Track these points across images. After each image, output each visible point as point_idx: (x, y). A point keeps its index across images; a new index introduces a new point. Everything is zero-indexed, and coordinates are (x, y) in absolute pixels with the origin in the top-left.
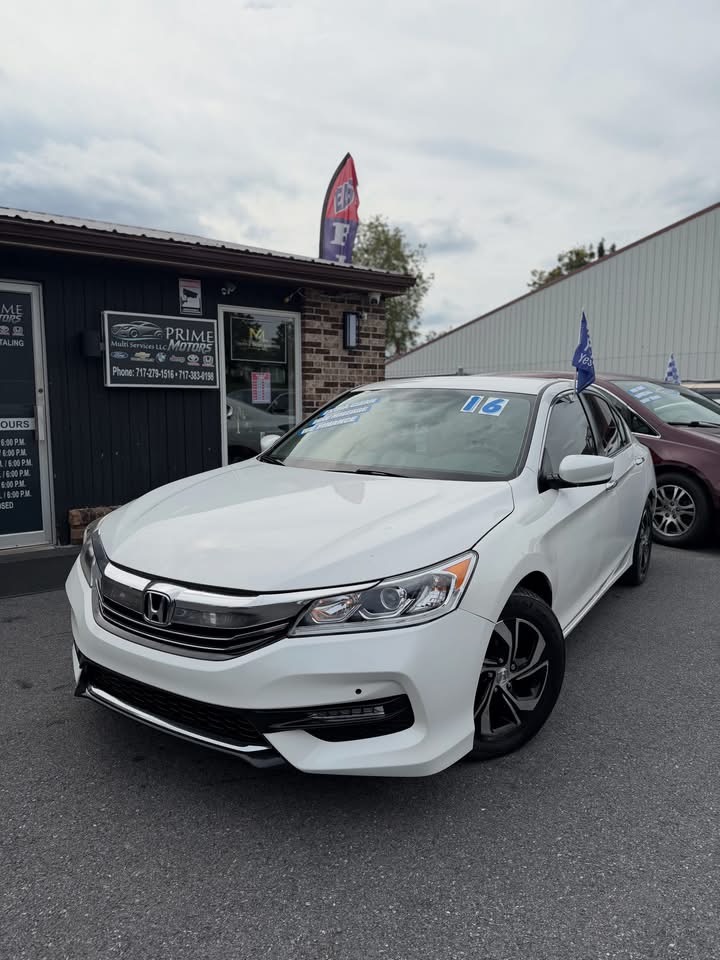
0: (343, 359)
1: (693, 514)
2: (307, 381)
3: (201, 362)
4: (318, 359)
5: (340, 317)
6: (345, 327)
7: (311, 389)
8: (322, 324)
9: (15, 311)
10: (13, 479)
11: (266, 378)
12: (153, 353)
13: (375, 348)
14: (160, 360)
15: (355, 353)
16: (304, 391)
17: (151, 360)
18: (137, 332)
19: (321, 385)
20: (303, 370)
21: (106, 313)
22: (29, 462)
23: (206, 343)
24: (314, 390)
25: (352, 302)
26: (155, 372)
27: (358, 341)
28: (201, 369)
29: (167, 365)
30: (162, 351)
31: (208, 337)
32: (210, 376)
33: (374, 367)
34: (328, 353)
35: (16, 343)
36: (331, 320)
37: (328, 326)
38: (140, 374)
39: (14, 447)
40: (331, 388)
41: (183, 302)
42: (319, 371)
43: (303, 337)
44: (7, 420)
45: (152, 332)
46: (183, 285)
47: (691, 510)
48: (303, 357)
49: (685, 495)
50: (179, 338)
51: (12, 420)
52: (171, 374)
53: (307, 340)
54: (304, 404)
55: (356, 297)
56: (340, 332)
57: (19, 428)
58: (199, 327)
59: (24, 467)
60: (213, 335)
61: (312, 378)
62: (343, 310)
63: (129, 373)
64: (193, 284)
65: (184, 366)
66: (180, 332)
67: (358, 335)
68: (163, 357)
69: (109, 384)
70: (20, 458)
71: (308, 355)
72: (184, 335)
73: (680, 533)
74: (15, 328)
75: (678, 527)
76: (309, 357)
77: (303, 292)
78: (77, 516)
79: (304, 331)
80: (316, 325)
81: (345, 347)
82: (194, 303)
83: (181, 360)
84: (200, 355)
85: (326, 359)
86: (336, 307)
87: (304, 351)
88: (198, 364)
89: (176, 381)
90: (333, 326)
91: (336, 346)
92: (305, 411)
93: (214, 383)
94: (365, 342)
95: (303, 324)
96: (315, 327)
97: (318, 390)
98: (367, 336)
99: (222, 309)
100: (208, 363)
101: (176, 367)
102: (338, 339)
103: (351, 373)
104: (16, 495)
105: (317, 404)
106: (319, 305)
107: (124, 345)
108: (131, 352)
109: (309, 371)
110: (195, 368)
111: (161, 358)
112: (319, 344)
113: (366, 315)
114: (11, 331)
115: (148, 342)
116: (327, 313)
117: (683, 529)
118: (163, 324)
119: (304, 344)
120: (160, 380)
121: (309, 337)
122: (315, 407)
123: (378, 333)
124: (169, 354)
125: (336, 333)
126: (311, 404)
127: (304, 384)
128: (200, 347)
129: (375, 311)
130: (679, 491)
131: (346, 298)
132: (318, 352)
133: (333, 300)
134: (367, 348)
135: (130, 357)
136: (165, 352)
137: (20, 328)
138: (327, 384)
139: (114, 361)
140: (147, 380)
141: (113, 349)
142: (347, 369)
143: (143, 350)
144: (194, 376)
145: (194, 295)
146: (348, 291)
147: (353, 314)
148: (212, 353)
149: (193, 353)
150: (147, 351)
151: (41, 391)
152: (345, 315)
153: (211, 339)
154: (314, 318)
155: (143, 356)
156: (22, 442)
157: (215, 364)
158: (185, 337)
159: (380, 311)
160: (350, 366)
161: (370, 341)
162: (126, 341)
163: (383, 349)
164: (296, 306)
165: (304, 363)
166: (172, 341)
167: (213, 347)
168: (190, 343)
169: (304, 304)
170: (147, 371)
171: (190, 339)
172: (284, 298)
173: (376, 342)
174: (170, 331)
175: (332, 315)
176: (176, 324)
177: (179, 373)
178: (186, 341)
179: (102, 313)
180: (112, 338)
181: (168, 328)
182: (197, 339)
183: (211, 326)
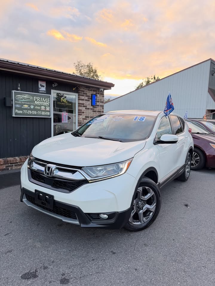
0: (91, 109)
1: (199, 160)
2: (80, 116)
3: (45, 109)
4: (83, 109)
5: (91, 96)
6: (92, 99)
7: (81, 118)
8: (85, 98)
11: (66, 115)
12: (30, 105)
13: (101, 106)
14: (32, 108)
15: (95, 107)
16: (79, 119)
17: (29, 108)
18: (24, 98)
19: (84, 117)
20: (78, 112)
21: (14, 91)
23: (47, 102)
25: (93, 91)
26: (30, 112)
27: (96, 104)
28: (45, 111)
29: (34, 109)
30: (32, 105)
31: (48, 100)
32: (49, 114)
33: (100, 112)
34: (87, 107)
36: (88, 96)
37: (86, 98)
38: (25, 112)
41: (40, 88)
42: (84, 113)
43: (79, 101)
45: (29, 98)
46: (40, 83)
47: (199, 159)
48: (78, 108)
49: (196, 155)
50: (38, 101)
52: (35, 113)
53: (80, 103)
54: (79, 123)
55: (96, 89)
56: (90, 100)
58: (45, 97)
60: (49, 100)
61: (81, 115)
62: (91, 93)
63: (21, 112)
64: (43, 83)
65: (40, 110)
66: (38, 98)
67: (96, 101)
68: (33, 107)
69: (14, 116)
71: (80, 107)
73: (195, 166)
75: (194, 165)
76: (80, 108)
77: (79, 87)
78: (2, 161)
79: (79, 99)
80: (83, 98)
81: (92, 105)
82: (43, 89)
83: (39, 108)
84: (45, 106)
85: (86, 109)
86: (89, 92)
87: (79, 106)
88: (44, 109)
89: (37, 115)
90: (88, 98)
91: (89, 105)
92: (79, 125)
93: (50, 116)
95: (79, 97)
97: (83, 119)
98: (99, 102)
99: (52, 91)
100: (48, 109)
101: (37, 110)
102: (90, 102)
103: (93, 114)
105: (83, 124)
106: (84, 91)
107: (19, 102)
108: (22, 105)
109: (80, 113)
110: (44, 111)
112: (83, 104)
113: (98, 95)
115: (28, 102)
116: (86, 94)
117: (196, 165)
119: (79, 104)
120: (32, 115)
121: (81, 102)
122: (82, 124)
123: (102, 101)
124: (35, 106)
125: (89, 101)
126: (81, 123)
127: (78, 117)
128: (45, 104)
129: (101, 94)
130: (195, 154)
132: (83, 106)
133: (88, 90)
134: (98, 106)
136: (33, 105)
138: (86, 117)
139: (16, 108)
140: (27, 114)
141: (15, 104)
143: (26, 104)
144: (43, 113)
145: (43, 86)
146: (93, 87)
147: (95, 95)
148: (49, 106)
149: (43, 106)
150: (27, 105)
154: (82, 95)
155: (26, 106)
157: (50, 109)
158: (40, 100)
159: (102, 94)
160: (93, 111)
161: (99, 104)
162: (20, 101)
163: (103, 106)
164: (77, 91)
165: (79, 110)
166: (36, 101)
167: (50, 104)
168: (42, 103)
169: (79, 91)
170: (27, 111)
171: (42, 101)
172: (73, 89)
173: (101, 104)
174: (35, 98)
175: (88, 95)
176: (37, 96)
177: (38, 112)
178: (41, 102)
179: (12, 91)
180: (15, 100)
181: (35, 97)
182: (44, 101)
183: (49, 97)
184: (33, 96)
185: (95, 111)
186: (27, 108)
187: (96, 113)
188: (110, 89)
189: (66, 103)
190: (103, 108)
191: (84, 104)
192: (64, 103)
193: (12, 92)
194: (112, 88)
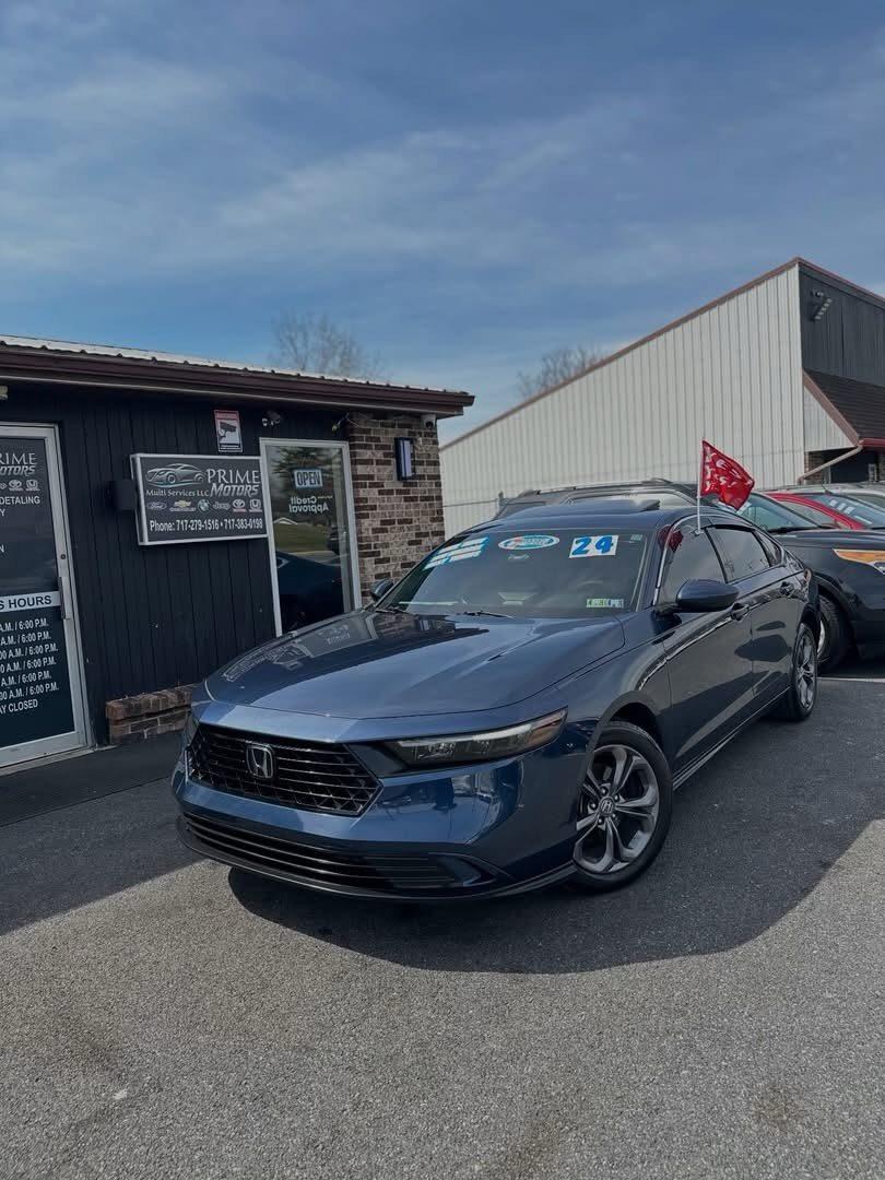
0: (399, 492)
2: (362, 521)
3: (248, 507)
4: (371, 494)
5: (392, 444)
6: (397, 456)
7: (367, 529)
8: (373, 453)
9: (27, 460)
10: (35, 670)
12: (194, 501)
13: (430, 477)
14: (203, 509)
15: (411, 485)
16: (359, 532)
17: (193, 509)
18: (175, 477)
19: (377, 524)
20: (356, 508)
21: (139, 456)
22: (53, 648)
23: (252, 484)
24: (370, 531)
25: (401, 426)
26: (198, 524)
27: (414, 470)
28: (248, 516)
29: (211, 514)
30: (204, 498)
31: (254, 477)
32: (259, 525)
33: (431, 499)
34: (382, 486)
35: (30, 500)
36: (383, 447)
37: (379, 455)
38: (181, 525)
39: (35, 630)
40: (388, 527)
41: (221, 438)
42: (374, 508)
43: (354, 470)
44: (25, 596)
45: (191, 476)
46: (221, 418)
48: (355, 493)
50: (221, 481)
51: (31, 596)
52: (215, 524)
53: (358, 473)
54: (360, 547)
55: (407, 420)
56: (394, 460)
57: (40, 606)
58: (243, 467)
59: (47, 654)
60: (258, 474)
61: (367, 516)
62: (394, 436)
63: (169, 527)
64: (231, 416)
65: (230, 514)
66: (222, 473)
67: (413, 463)
68: (206, 504)
69: (147, 543)
70: (43, 642)
71: (361, 490)
72: (227, 477)
74: (29, 481)
76: (362, 493)
77: (351, 417)
78: (117, 709)
79: (354, 463)
80: (367, 454)
81: (400, 477)
82: (233, 438)
83: (226, 506)
84: (246, 499)
85: (380, 493)
86: (386, 433)
87: (356, 486)
88: (244, 510)
89: (221, 532)
90: (386, 455)
91: (390, 477)
92: (362, 556)
93: (264, 531)
94: (420, 470)
95: (353, 455)
96: (366, 457)
97: (375, 531)
98: (421, 463)
99: (264, 442)
100: (255, 508)
101: (221, 515)
102: (392, 468)
103: (407, 506)
104: (40, 689)
106: (369, 431)
107: (161, 493)
108: (170, 501)
109: (362, 509)
110: (240, 515)
111: (204, 505)
112: (371, 477)
113: (420, 439)
114: (24, 486)
115: (187, 488)
116: (378, 440)
119: (355, 477)
120: (204, 533)
121: (361, 470)
122: (373, 550)
123: (432, 460)
124: (212, 500)
125: (388, 463)
126: (369, 547)
127: (358, 524)
128: (246, 489)
129: (427, 435)
131: (397, 422)
132: (373, 485)
133: (383, 425)
134: (422, 477)
135: (168, 507)
136: (207, 499)
137: (35, 481)
138: (383, 522)
139: (151, 515)
140: (189, 534)
141: (148, 500)
142: (403, 503)
143: (182, 498)
144: (241, 524)
145: (232, 429)
146: (400, 414)
147: (407, 439)
148: (260, 496)
149: (238, 498)
150: (186, 499)
151: (63, 557)
152: (398, 441)
153: (256, 480)
154: (366, 447)
155: (183, 505)
156: (44, 623)
157: (262, 508)
158: (228, 479)
159: (432, 435)
160: (406, 500)
161: (425, 470)
162: (163, 489)
163: (439, 477)
164: (344, 434)
165: (357, 500)
166: (214, 485)
167: (260, 489)
168: (234, 487)
169: (352, 431)
170: (189, 523)
171: (234, 481)
172: (331, 426)
173: (430, 470)
174: (212, 473)
175: (383, 442)
176: (217, 465)
177: (224, 523)
178: (230, 484)
179: (131, 456)
180: (147, 486)
181: (208, 471)
182: (242, 481)
183: (256, 465)
184: (203, 465)
185: (413, 499)
186: (187, 510)
187: (417, 506)
188: (461, 413)
190: (439, 485)
191: (373, 476)
193: (134, 460)
194: (464, 408)
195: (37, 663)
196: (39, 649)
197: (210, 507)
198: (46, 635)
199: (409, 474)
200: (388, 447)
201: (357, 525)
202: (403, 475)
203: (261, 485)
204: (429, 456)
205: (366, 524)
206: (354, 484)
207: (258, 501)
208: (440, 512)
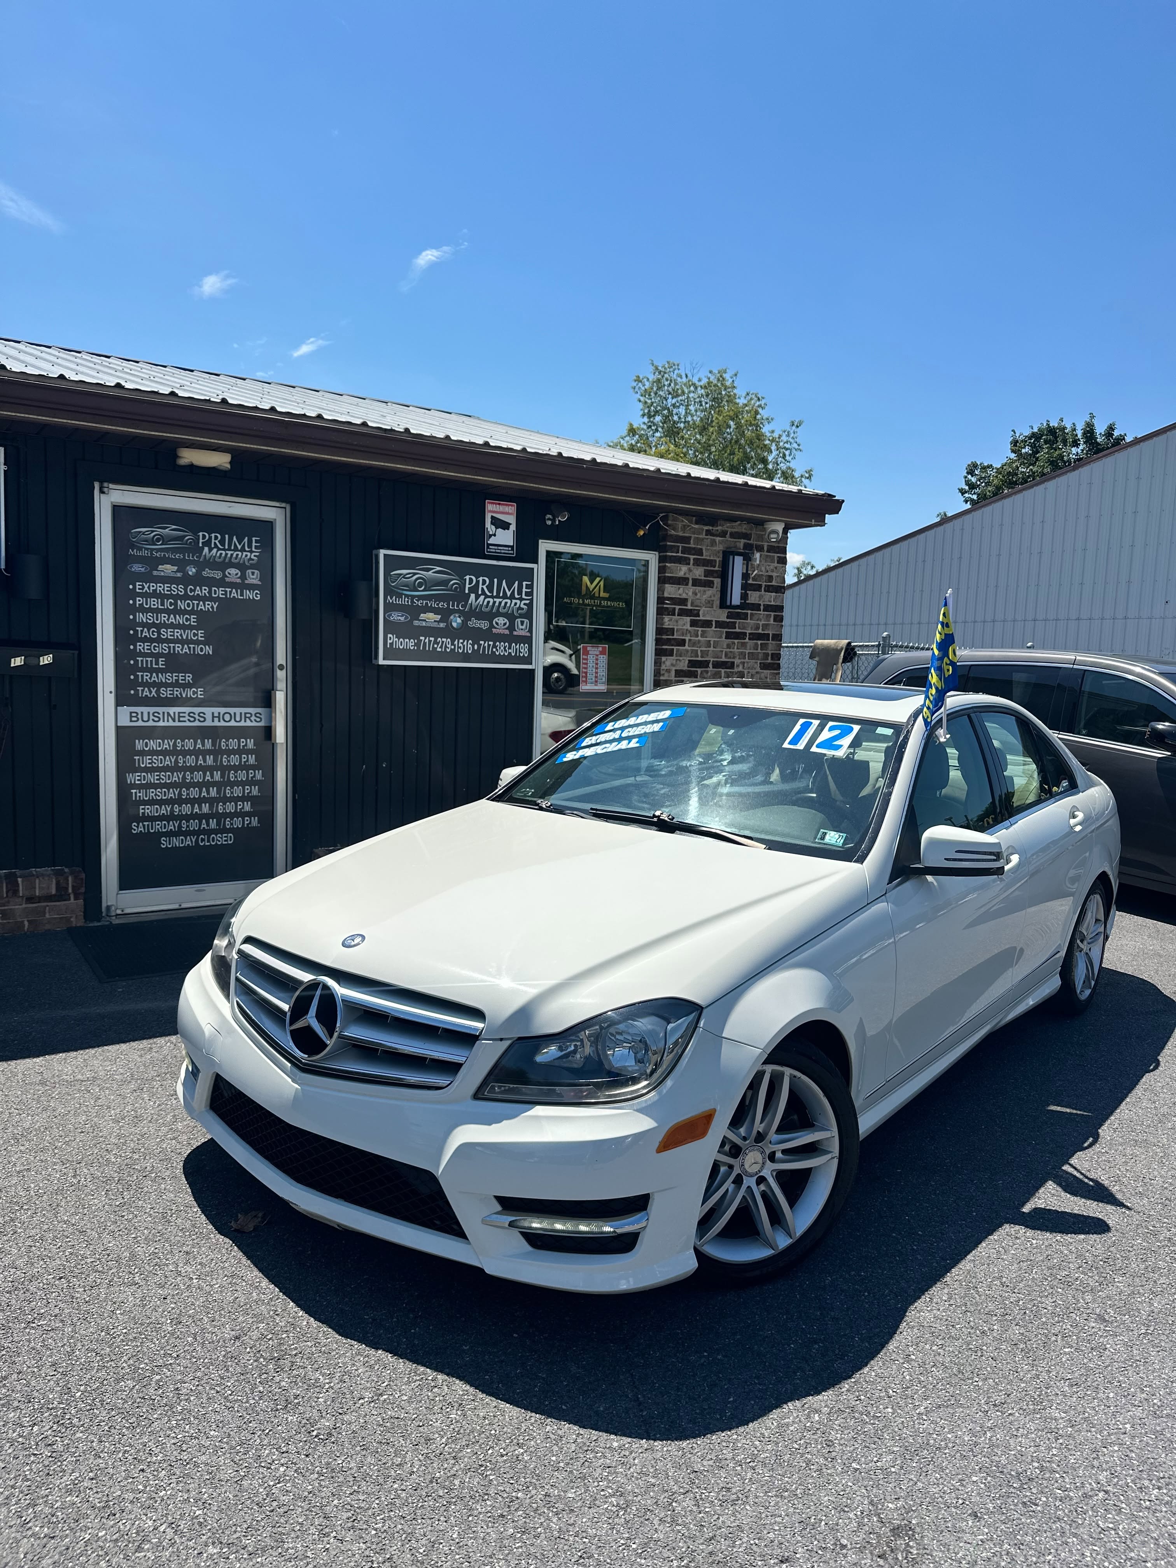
2: (664, 659)
3: (512, 628)
4: (681, 625)
5: (718, 559)
6: (725, 575)
8: (690, 570)
9: (250, 546)
10: (235, 800)
11: (602, 653)
12: (445, 615)
13: (768, 608)
14: (455, 625)
15: (738, 616)
17: (442, 625)
18: (428, 584)
20: (658, 641)
21: (382, 552)
22: (259, 775)
23: (521, 599)
24: (673, 673)
25: (735, 535)
26: (446, 644)
27: (744, 597)
28: (511, 639)
29: (465, 632)
30: (458, 611)
31: (524, 590)
32: (524, 650)
33: (765, 637)
34: (697, 615)
35: (249, 594)
36: (705, 563)
37: (698, 572)
38: (425, 643)
39: (239, 752)
40: (699, 670)
41: (490, 536)
42: (682, 643)
43: (660, 590)
44: (232, 710)
45: (445, 583)
46: (493, 509)
48: (659, 621)
50: (483, 593)
51: (238, 710)
52: (468, 646)
53: (666, 595)
55: (743, 528)
56: (717, 581)
57: (248, 723)
58: (512, 575)
59: (252, 782)
60: (530, 587)
61: (670, 653)
62: (721, 548)
63: (411, 644)
64: (507, 509)
65: (488, 635)
66: (484, 582)
67: (745, 587)
68: (459, 620)
69: (381, 662)
70: (246, 767)
71: (666, 619)
72: (490, 587)
74: (249, 571)
76: (668, 622)
77: (664, 519)
79: (662, 580)
80: (682, 571)
81: (724, 604)
82: (505, 538)
84: (511, 617)
85: (693, 624)
86: (715, 543)
87: (661, 612)
88: (507, 632)
89: (473, 656)
90: (707, 573)
91: (709, 603)
93: (529, 660)
94: (754, 597)
95: (661, 570)
96: (681, 574)
98: (758, 588)
99: (545, 546)
100: (521, 629)
101: (476, 635)
102: (713, 593)
103: (729, 646)
104: (238, 823)
106: (687, 540)
107: (405, 601)
108: (414, 612)
109: (665, 643)
110: (502, 638)
111: (456, 621)
112: (683, 601)
113: (758, 556)
114: (243, 577)
115: (438, 598)
116: (700, 552)
118: (461, 570)
119: (660, 600)
120: (451, 656)
121: (670, 591)
123: (774, 583)
124: (469, 614)
125: (710, 584)
127: (657, 663)
128: (512, 605)
129: (771, 549)
131: (729, 530)
132: (683, 613)
133: (708, 533)
134: (756, 607)
135: (412, 619)
136: (461, 613)
137: (256, 572)
138: (692, 663)
139: (391, 627)
140: (433, 655)
141: (389, 607)
142: (725, 642)
143: (431, 610)
144: (501, 649)
145: (505, 526)
146: (732, 519)
147: (739, 554)
148: (529, 615)
149: (503, 615)
150: (435, 611)
151: (281, 667)
152: (728, 555)
153: (527, 594)
154: (679, 560)
155: (431, 618)
156: (250, 744)
157: (531, 631)
158: (491, 591)
159: (779, 551)
160: (729, 636)
161: (761, 597)
162: (407, 596)
163: (781, 608)
164: (653, 542)
165: (660, 631)
167: (530, 605)
169: (665, 538)
170: (436, 642)
172: (638, 530)
173: (770, 598)
175: (706, 556)
176: (478, 570)
177: (479, 645)
179: (374, 552)
180: (388, 592)
182: (509, 594)
183: (529, 575)
185: (740, 636)
186: (435, 625)
187: (744, 645)
188: (821, 523)
189: (604, 599)
190: (779, 619)
191: (686, 600)
192: (593, 597)
193: (377, 557)
194: (828, 518)
195: (238, 791)
196: (242, 776)
197: (464, 623)
198: (252, 760)
199: (736, 600)
200: (710, 563)
201: (655, 663)
202: (728, 603)
203: (532, 600)
204: (770, 578)
205: (668, 663)
206: (658, 608)
207: (526, 621)
208: (777, 656)
